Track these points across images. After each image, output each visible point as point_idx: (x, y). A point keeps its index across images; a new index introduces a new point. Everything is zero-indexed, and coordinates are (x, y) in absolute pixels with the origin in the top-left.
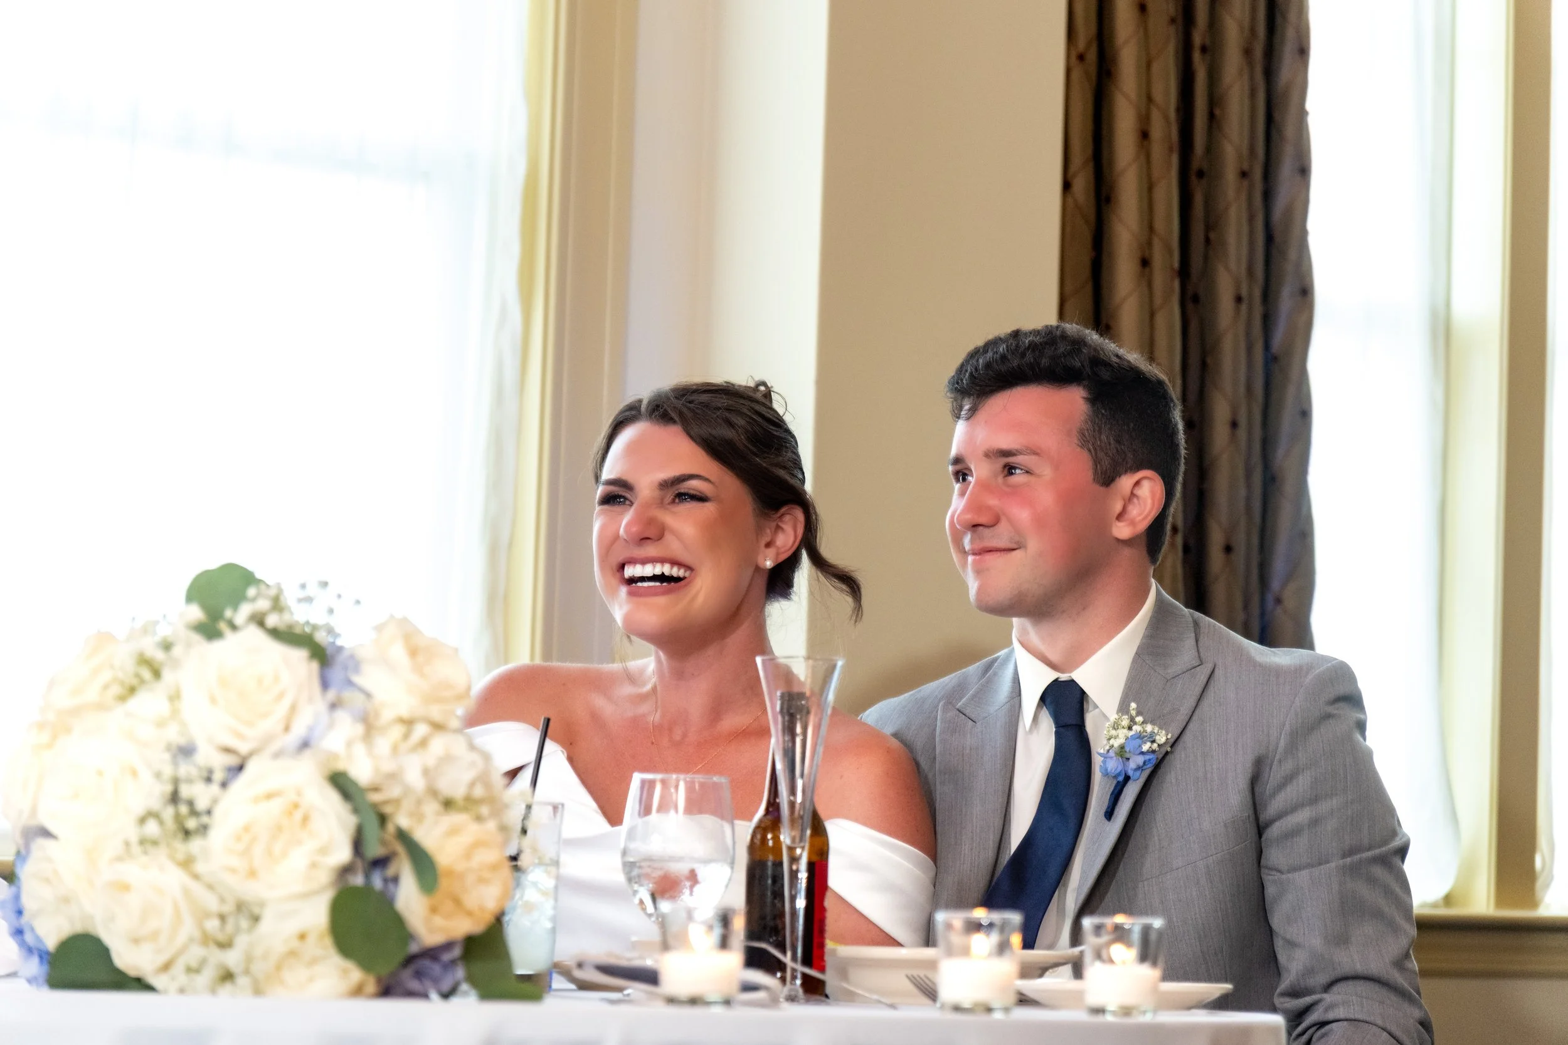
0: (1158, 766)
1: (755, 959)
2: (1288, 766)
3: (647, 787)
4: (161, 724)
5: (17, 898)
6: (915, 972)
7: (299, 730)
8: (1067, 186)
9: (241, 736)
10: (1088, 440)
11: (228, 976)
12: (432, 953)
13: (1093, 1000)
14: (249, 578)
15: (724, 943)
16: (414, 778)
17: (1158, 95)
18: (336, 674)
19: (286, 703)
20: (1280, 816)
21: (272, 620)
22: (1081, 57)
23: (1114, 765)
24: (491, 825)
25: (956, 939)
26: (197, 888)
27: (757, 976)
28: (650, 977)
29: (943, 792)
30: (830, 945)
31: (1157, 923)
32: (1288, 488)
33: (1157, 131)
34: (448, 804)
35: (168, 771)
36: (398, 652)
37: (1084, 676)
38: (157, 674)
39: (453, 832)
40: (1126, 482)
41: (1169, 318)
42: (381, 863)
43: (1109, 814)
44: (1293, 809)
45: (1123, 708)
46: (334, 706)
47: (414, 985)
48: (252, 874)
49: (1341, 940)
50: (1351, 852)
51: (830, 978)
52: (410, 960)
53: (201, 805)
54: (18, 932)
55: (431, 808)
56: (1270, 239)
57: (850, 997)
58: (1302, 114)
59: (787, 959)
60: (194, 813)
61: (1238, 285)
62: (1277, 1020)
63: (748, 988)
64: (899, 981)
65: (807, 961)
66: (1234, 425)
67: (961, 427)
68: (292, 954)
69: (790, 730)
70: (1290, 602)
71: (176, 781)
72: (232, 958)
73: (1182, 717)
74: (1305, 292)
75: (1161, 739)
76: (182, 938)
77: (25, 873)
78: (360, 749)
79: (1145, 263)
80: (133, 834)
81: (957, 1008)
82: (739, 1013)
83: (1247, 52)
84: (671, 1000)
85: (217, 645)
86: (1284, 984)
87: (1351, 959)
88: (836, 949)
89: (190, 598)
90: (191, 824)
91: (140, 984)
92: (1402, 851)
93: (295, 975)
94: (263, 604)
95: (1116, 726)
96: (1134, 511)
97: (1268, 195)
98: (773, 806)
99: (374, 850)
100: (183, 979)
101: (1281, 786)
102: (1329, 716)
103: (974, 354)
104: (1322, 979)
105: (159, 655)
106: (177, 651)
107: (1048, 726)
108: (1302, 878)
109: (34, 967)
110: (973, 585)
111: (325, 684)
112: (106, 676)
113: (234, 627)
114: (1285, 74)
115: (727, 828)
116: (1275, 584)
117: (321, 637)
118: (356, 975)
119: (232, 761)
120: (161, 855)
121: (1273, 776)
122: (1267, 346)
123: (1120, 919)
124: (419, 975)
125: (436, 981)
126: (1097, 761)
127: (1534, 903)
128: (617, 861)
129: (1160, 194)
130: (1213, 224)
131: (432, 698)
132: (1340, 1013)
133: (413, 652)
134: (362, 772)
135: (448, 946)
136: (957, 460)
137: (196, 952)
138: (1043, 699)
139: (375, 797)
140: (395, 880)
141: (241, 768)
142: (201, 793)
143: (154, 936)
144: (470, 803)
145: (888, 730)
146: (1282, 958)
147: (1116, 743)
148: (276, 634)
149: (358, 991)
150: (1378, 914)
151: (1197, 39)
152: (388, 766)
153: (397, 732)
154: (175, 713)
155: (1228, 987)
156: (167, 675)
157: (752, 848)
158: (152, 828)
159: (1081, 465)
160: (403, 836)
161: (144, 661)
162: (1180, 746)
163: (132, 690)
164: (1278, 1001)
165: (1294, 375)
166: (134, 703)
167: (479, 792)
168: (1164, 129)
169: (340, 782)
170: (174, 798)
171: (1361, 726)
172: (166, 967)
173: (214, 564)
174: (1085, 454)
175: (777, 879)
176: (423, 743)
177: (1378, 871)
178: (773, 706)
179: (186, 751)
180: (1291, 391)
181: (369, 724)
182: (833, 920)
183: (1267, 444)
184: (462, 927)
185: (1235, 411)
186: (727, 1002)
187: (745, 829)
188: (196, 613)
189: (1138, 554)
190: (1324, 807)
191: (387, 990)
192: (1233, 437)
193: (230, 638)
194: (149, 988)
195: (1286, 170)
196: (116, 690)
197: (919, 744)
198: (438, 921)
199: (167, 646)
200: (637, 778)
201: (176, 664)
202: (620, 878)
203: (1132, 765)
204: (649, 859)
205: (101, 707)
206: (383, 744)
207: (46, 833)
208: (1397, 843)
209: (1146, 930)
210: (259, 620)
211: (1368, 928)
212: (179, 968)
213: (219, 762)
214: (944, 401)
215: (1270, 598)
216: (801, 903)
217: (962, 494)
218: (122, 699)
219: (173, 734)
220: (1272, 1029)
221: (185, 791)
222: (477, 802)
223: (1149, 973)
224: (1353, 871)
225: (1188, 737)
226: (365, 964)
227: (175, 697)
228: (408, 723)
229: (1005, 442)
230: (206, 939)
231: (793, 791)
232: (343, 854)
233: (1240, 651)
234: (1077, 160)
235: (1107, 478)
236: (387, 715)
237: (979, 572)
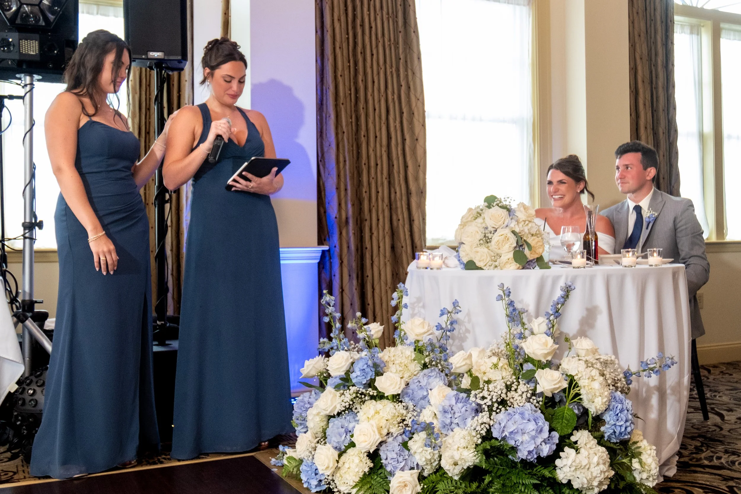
0: (656, 219)
1: (588, 259)
2: (681, 218)
3: (564, 229)
4: (482, 224)
5: (459, 254)
6: (616, 259)
7: (506, 224)
8: (631, 115)
9: (496, 225)
10: (642, 162)
11: (496, 267)
12: (531, 261)
13: (650, 264)
14: (496, 198)
15: (583, 257)
16: (526, 231)
17: (647, 97)
18: (511, 213)
19: (503, 219)
20: (679, 227)
21: (500, 205)
22: (632, 92)
23: (647, 220)
24: (540, 238)
25: (625, 253)
26: (489, 251)
27: (588, 262)
28: (570, 263)
29: (616, 227)
30: (599, 255)
31: (661, 249)
32: (674, 166)
33: (647, 104)
34: (532, 235)
35: (484, 232)
36: (522, 209)
37: (641, 204)
38: (480, 215)
39: (534, 240)
40: (649, 169)
41: (651, 138)
42: (521, 246)
43: (647, 228)
44: (681, 226)
45: (649, 209)
46: (512, 219)
47: (528, 266)
48: (499, 249)
49: (692, 249)
50: (693, 233)
51: (599, 261)
52: (528, 262)
53: (490, 237)
54: (459, 260)
55: (529, 236)
56: (669, 122)
57: (603, 264)
58: (674, 98)
59: (591, 258)
60: (488, 239)
61: (663, 130)
62: (683, 265)
63: (587, 264)
64: (612, 261)
65: (595, 258)
66: (664, 156)
67: (618, 160)
68: (507, 262)
69: (590, 217)
70: (675, 187)
71: (485, 233)
72: (497, 263)
73: (660, 210)
74: (676, 131)
75: (656, 214)
76: (488, 260)
77: (460, 250)
78: (517, 226)
79: (646, 128)
80: (478, 243)
81: (625, 267)
82: (587, 269)
83: (663, 88)
84: (574, 268)
85: (491, 209)
86: (681, 257)
87: (694, 253)
88: (600, 256)
89: (485, 201)
90: (488, 241)
91: (481, 269)
92: (702, 233)
93: (508, 266)
94: (498, 202)
95: (647, 213)
96: (650, 175)
97: (668, 114)
98: (587, 231)
99: (520, 244)
100: (488, 267)
101: (680, 222)
102: (688, 209)
103: (620, 147)
104: (688, 256)
105: (481, 212)
106: (484, 211)
107: (635, 213)
108: (684, 238)
109: (462, 266)
110: (620, 189)
111: (510, 216)
112: (472, 216)
113: (493, 206)
114: (670, 91)
115: (579, 235)
116: (673, 184)
117: (508, 207)
118: (518, 265)
119: (494, 229)
120: (483, 246)
121: (678, 221)
122: (669, 140)
123: (655, 249)
124: (529, 265)
125: (532, 266)
126: (644, 219)
127: (724, 239)
128: (560, 242)
129: (648, 115)
130: (658, 120)
131: (528, 217)
132: (692, 262)
133: (525, 209)
134: (517, 230)
135: (534, 259)
136: (617, 166)
137: (490, 263)
138: (634, 209)
139: (520, 234)
140: (524, 248)
141: (496, 231)
142: (490, 236)
143: (483, 260)
144: (536, 235)
145: (605, 215)
146: (680, 253)
147: (648, 216)
148: (501, 207)
149: (518, 268)
150: (699, 245)
151: (654, 86)
152: (522, 229)
153: (523, 223)
154: (484, 222)
155: (673, 259)
156: (482, 215)
157: (584, 238)
158: (481, 242)
159: (641, 167)
160: (525, 241)
161: (478, 213)
162: (660, 216)
163: (476, 218)
164: (680, 261)
165: (674, 146)
166: (476, 220)
167: (538, 232)
168: (648, 104)
169: (514, 232)
170: (485, 236)
171: (694, 210)
172: (485, 265)
173: (489, 195)
174: (642, 165)
175: (589, 244)
176: (527, 224)
177: (698, 237)
178: (587, 213)
179: (486, 228)
180: (674, 149)
181: (518, 222)
182: (599, 251)
183: (670, 159)
184: (536, 256)
185: (664, 153)
186: (584, 267)
187: (583, 235)
188: (486, 204)
189: (651, 182)
190: (688, 226)
191: (523, 268)
192: (664, 158)
193: (493, 208)
194: (482, 269)
195: (671, 109)
196: (473, 218)
197: (611, 217)
198: (532, 255)
199: (482, 210)
200: (562, 227)
201: (484, 213)
202: (560, 245)
203: (651, 220)
204: (565, 241)
205: (471, 221)
206: (521, 225)
207: (463, 243)
208: (701, 231)
209: (659, 251)
210: (498, 205)
211: (697, 247)
212: (488, 265)
213: (492, 230)
214: (614, 155)
215: (672, 187)
216: (593, 248)
217: (619, 172)
218: (475, 219)
219: (484, 225)
220: (682, 267)
221: (487, 235)
222: (538, 234)
223: (660, 259)
224: (694, 237)
225: (661, 214)
226: (520, 264)
227: (484, 219)
228: (525, 221)
229: (627, 163)
230: (492, 260)
231: (591, 228)
232: (515, 245)
233: (670, 198)
234: (632, 110)
235: (645, 169)
236: (521, 220)
237: (621, 186)
